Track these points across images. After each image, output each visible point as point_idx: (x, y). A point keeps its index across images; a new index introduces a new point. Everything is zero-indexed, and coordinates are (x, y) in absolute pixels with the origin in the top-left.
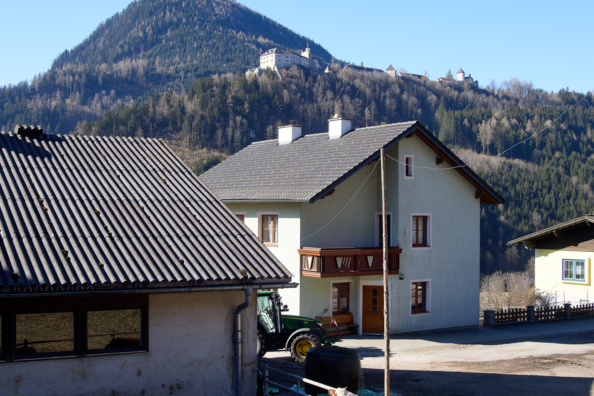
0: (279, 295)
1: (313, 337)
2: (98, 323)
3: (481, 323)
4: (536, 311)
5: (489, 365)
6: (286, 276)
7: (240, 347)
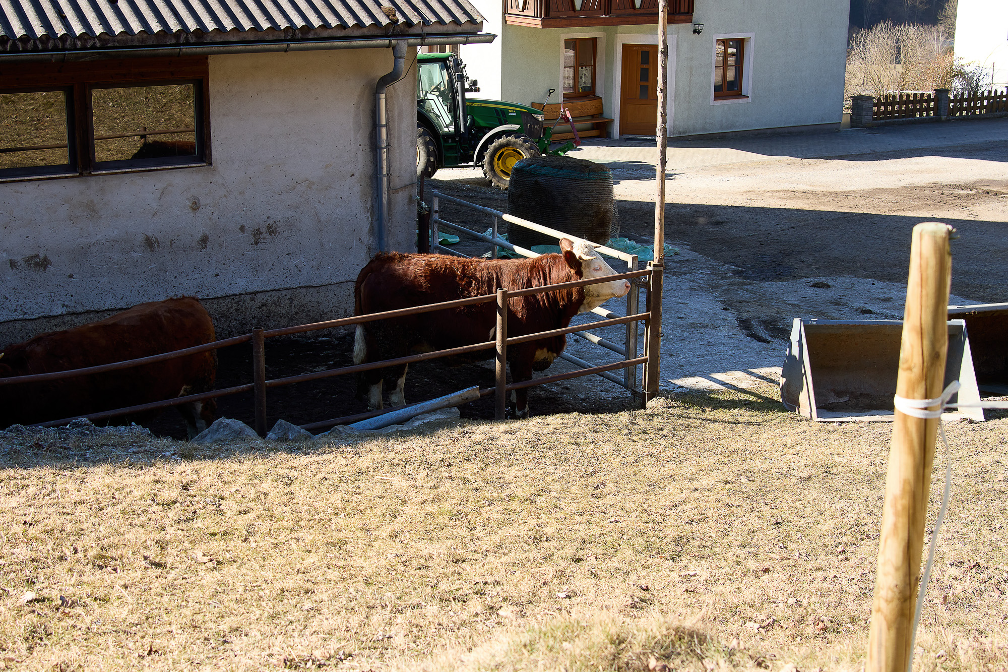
0: (461, 61)
1: (525, 141)
2: (116, 115)
3: (846, 119)
4: (952, 98)
5: (855, 198)
6: (472, 21)
7: (384, 156)
